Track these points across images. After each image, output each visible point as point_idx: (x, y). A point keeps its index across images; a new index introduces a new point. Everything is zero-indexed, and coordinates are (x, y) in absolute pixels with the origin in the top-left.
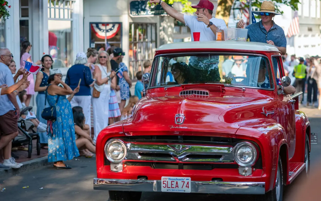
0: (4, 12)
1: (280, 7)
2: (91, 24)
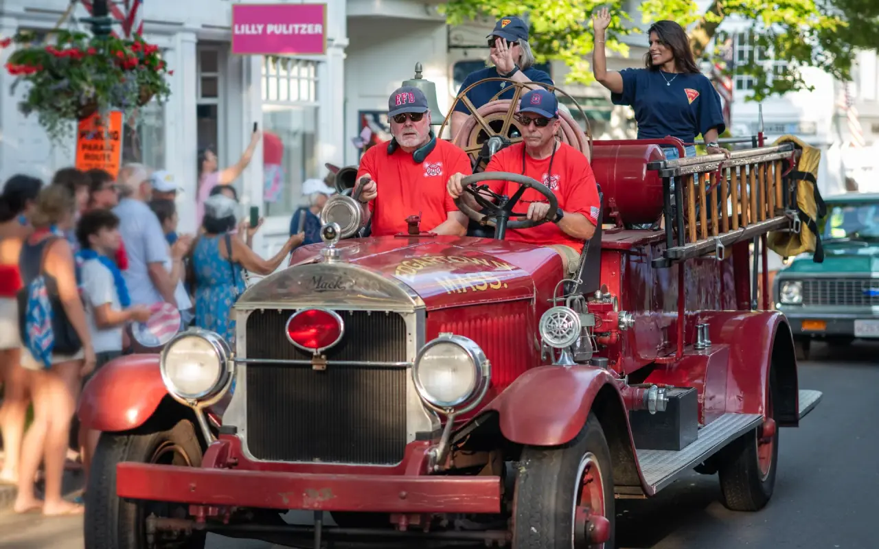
0: (158, 87)
1: (807, 75)
2: (362, 114)
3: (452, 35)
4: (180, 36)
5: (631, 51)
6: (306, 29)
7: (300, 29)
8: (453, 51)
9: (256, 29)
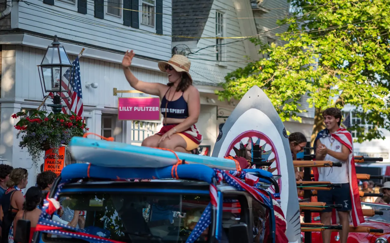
0: (82, 135)
1: (381, 132)
3: (219, 112)
4: (94, 112)
5: (302, 120)
6: (152, 109)
7: (149, 109)
8: (219, 119)
9: (129, 109)
